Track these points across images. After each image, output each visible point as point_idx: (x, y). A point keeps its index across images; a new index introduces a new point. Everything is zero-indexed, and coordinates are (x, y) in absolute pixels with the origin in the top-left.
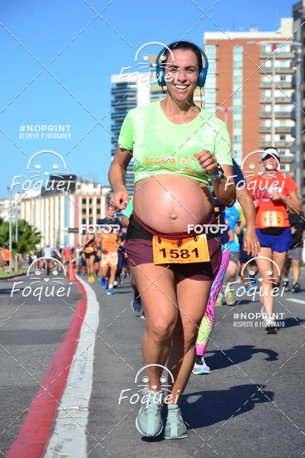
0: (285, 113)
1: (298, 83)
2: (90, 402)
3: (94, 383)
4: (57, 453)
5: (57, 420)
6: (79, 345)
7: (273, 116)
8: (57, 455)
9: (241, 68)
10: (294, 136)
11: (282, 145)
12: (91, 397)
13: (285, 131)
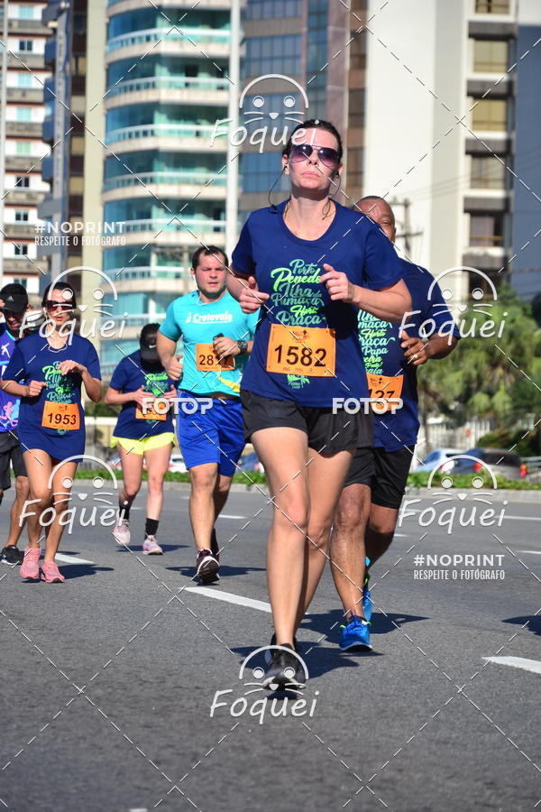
1: (60, 59)
10: (50, 181)
11: (22, 198)
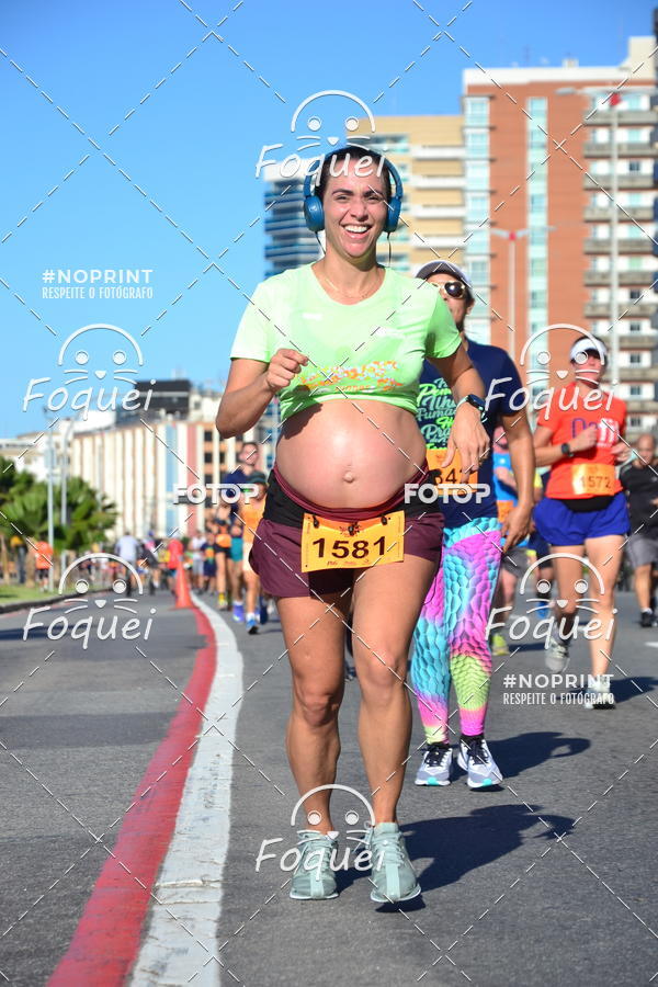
0: (640, 242)
2: (226, 868)
3: (235, 828)
4: (156, 979)
5: (156, 908)
6: (201, 745)
7: (615, 249)
8: (155, 983)
9: (543, 146)
12: (228, 858)
13: (639, 280)
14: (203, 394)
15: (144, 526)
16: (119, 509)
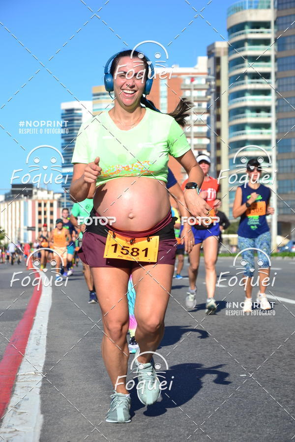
0: (202, 133)
1: (212, 109)
2: (44, 368)
3: (47, 353)
4: (16, 410)
5: (17, 383)
6: (35, 321)
7: (192, 135)
8: (16, 412)
9: (166, 97)
10: (209, 151)
12: (45, 364)
13: (202, 147)
14: (38, 189)
15: (15, 239)
16: (6, 232)
